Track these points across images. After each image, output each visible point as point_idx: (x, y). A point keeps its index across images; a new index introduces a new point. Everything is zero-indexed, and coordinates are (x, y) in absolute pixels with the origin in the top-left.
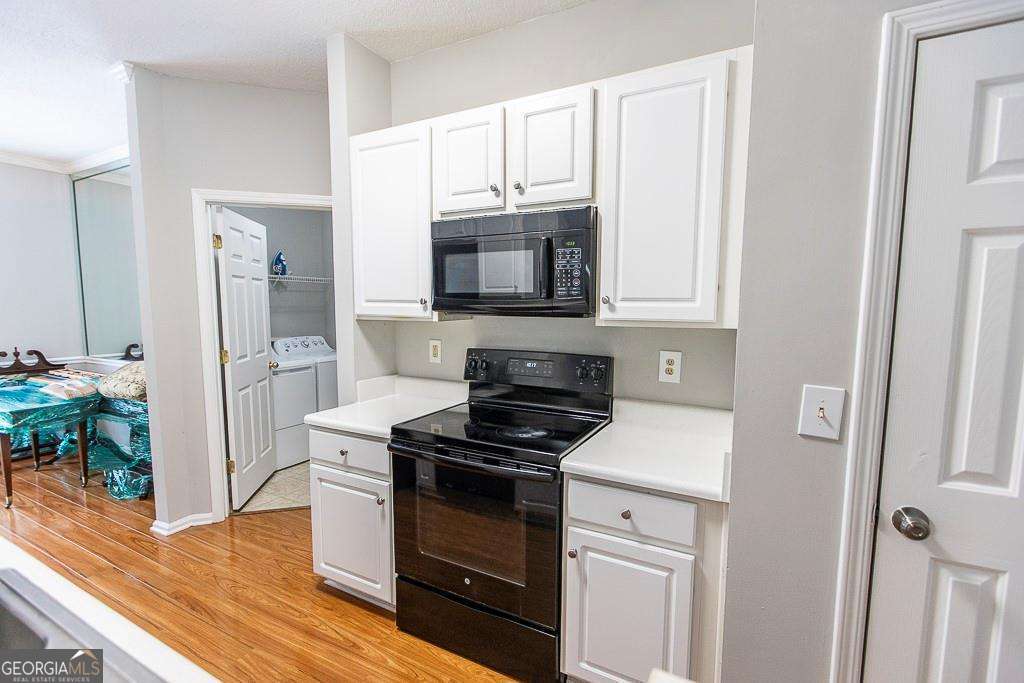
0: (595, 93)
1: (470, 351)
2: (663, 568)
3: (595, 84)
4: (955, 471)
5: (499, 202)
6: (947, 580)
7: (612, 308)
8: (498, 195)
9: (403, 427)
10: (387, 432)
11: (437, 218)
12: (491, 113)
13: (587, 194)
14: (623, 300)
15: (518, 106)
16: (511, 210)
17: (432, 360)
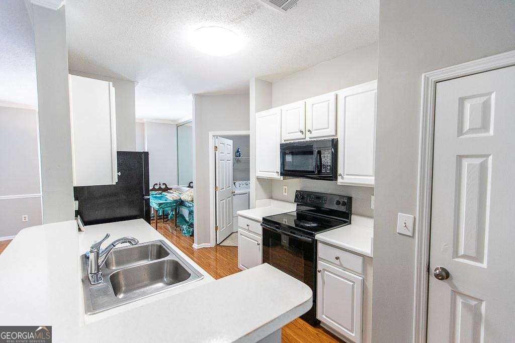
0: (337, 95)
1: (297, 191)
2: (351, 281)
3: (336, 92)
4: (460, 255)
5: (303, 136)
6: (460, 301)
7: (343, 178)
8: (303, 134)
9: (267, 218)
10: (261, 220)
11: (283, 142)
12: (301, 103)
13: (333, 133)
14: (347, 175)
15: (310, 101)
16: (308, 139)
17: (284, 194)
